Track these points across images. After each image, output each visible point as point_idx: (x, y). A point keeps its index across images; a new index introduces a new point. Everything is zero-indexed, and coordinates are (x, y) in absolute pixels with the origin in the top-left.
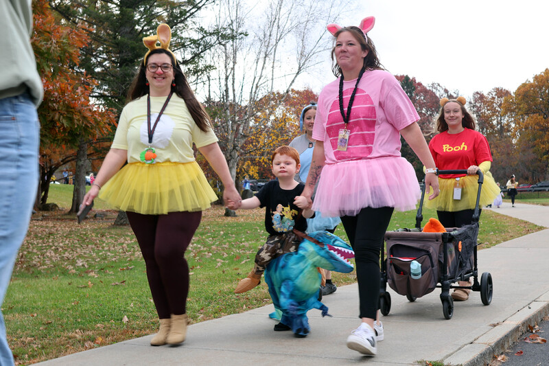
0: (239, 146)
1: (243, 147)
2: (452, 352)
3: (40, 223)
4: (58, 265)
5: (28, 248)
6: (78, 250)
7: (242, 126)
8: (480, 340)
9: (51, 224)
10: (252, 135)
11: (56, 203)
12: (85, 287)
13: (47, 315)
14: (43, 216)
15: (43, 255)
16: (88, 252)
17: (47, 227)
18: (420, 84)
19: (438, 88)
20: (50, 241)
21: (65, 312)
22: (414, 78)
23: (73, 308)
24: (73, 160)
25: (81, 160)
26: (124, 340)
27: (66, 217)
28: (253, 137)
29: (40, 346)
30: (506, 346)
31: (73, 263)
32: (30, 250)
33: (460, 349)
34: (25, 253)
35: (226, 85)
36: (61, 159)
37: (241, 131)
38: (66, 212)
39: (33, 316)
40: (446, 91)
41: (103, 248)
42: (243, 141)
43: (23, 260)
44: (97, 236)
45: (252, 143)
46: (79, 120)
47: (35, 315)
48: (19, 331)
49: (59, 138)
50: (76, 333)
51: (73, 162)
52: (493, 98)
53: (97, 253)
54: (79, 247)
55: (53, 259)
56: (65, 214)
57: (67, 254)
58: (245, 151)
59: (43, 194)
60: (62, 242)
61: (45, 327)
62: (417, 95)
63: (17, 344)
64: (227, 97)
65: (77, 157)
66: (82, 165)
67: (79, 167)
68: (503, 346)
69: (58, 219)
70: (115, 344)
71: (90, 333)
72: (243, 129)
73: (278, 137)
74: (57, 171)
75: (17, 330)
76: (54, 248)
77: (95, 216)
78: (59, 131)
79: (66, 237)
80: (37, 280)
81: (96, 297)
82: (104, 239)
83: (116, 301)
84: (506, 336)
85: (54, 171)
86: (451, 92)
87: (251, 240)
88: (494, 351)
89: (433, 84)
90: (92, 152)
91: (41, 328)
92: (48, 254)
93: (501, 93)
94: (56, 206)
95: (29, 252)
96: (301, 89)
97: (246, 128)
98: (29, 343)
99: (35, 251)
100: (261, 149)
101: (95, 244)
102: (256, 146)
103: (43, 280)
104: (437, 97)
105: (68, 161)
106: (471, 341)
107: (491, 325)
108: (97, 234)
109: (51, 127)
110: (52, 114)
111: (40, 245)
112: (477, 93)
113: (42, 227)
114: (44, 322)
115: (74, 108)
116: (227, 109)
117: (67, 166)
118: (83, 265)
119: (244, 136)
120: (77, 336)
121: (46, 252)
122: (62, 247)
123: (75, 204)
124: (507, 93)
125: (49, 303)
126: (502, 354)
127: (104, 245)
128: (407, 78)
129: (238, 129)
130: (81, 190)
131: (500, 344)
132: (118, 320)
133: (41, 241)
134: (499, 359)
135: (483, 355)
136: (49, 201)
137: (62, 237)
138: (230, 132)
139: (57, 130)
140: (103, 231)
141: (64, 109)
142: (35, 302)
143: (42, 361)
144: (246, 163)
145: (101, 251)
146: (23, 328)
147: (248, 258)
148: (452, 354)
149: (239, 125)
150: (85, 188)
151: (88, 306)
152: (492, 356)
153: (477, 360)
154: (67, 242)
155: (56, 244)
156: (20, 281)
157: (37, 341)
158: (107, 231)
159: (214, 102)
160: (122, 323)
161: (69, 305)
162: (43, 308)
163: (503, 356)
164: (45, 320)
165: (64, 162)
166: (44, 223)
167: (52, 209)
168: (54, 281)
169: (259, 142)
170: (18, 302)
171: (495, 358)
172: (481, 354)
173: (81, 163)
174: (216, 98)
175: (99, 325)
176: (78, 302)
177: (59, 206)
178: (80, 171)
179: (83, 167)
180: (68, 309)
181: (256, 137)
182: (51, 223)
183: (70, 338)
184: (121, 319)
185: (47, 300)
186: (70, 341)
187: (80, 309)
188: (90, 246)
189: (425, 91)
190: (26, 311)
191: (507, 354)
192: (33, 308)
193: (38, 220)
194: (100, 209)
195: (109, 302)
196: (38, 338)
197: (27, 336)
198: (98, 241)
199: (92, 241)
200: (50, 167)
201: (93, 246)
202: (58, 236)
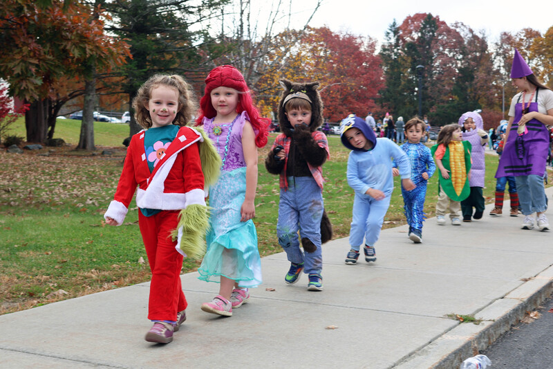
0: (253, 84)
1: (256, 86)
2: (483, 306)
3: (47, 158)
4: (68, 203)
5: (35, 184)
6: (87, 187)
7: (256, 63)
8: (512, 295)
9: (58, 160)
10: (267, 73)
11: (62, 138)
12: (98, 226)
13: (62, 254)
14: (50, 152)
15: (51, 191)
16: (97, 190)
17: (54, 163)
18: (444, 23)
19: (462, 27)
20: (58, 177)
21: (80, 251)
22: (438, 17)
23: (88, 247)
24: (81, 94)
25: (89, 95)
26: (142, 281)
27: (72, 153)
28: (267, 75)
29: (56, 285)
30: (539, 302)
31: (83, 200)
32: (38, 186)
33: (491, 303)
34: (33, 189)
35: (241, 20)
36: (68, 94)
37: (255, 69)
38: (74, 148)
39: (48, 254)
40: (471, 31)
41: (112, 186)
42: (257, 79)
43: (31, 195)
44: (105, 174)
45: (267, 81)
46: (91, 50)
47: (50, 253)
48: (34, 269)
49: (73, 68)
50: (92, 273)
51: (80, 97)
52: (521, 40)
53: (107, 192)
54: (87, 185)
55: (62, 196)
56: (72, 151)
57: (75, 192)
58: (258, 89)
59: (50, 129)
60: (70, 179)
61: (60, 265)
62: (440, 35)
63: (33, 282)
64: (242, 32)
65: (85, 91)
66: (90, 100)
67: (88, 102)
68: (535, 303)
69: (65, 155)
70: (133, 286)
71: (106, 273)
72: (258, 66)
73: (293, 76)
74: (64, 105)
75: (32, 268)
76: (62, 184)
77: (103, 153)
78: (72, 61)
79: (74, 174)
80: (49, 217)
81: (110, 236)
82: (112, 177)
83: (131, 242)
84: (539, 292)
85: (61, 106)
86: (477, 33)
87: (264, 183)
88: (526, 307)
89: (456, 24)
90: (100, 87)
91: (56, 267)
92: (57, 191)
93: (530, 34)
94: (62, 141)
95: (37, 189)
96: (318, 27)
97: (260, 65)
98: (45, 282)
99: (43, 187)
100: (275, 87)
101: (105, 182)
102: (270, 84)
103: (54, 217)
104: (461, 37)
105: (76, 96)
106: (502, 295)
107: (522, 280)
108: (106, 171)
109: (64, 57)
110: (64, 44)
111: (48, 181)
112: (505, 34)
113: (49, 162)
114: (58, 261)
115: (87, 38)
116: (241, 45)
117: (75, 100)
118: (93, 204)
119: (259, 74)
120: (93, 276)
121: (54, 189)
122: (70, 184)
123: (82, 140)
124: (537, 34)
125: (63, 241)
126: (534, 310)
127: (113, 183)
128: (430, 16)
129: (252, 67)
130: (89, 126)
131: (533, 300)
132: (134, 261)
133: (48, 177)
134: (532, 315)
135: (516, 311)
136: (55, 136)
137: (70, 173)
138: (244, 69)
139: (70, 60)
140: (111, 168)
141: (77, 38)
142: (49, 240)
143: (60, 300)
144: (260, 103)
145: (110, 189)
146: (39, 266)
147: (263, 202)
148: (483, 308)
149: (253, 62)
150: (93, 124)
151: (102, 246)
152: (524, 311)
153: (510, 316)
154: (75, 179)
155: (64, 181)
156: (31, 218)
157: (53, 280)
158: (116, 169)
159: (227, 38)
160: (137, 264)
161: (83, 244)
162: (57, 246)
163: (535, 312)
164: (60, 259)
165: (72, 96)
166: (51, 159)
167: (59, 144)
168: (66, 219)
169: (273, 80)
170: (31, 240)
171: (527, 314)
172: (514, 310)
173: (89, 98)
174: (230, 33)
175: (114, 265)
176: (92, 242)
177: (65, 141)
178: (88, 106)
179: (92, 102)
180: (83, 248)
181: (271, 75)
182: (57, 158)
183: (86, 278)
184: (137, 261)
185: (60, 238)
186: (86, 280)
187: (95, 249)
188: (98, 184)
189: (448, 31)
190: (41, 249)
191: (540, 310)
192: (47, 246)
193: (45, 156)
194: (107, 146)
195: (123, 242)
196: (54, 277)
197: (43, 274)
198: (107, 179)
199: (100, 179)
200: (57, 101)
201: (102, 184)
202: (66, 172)
